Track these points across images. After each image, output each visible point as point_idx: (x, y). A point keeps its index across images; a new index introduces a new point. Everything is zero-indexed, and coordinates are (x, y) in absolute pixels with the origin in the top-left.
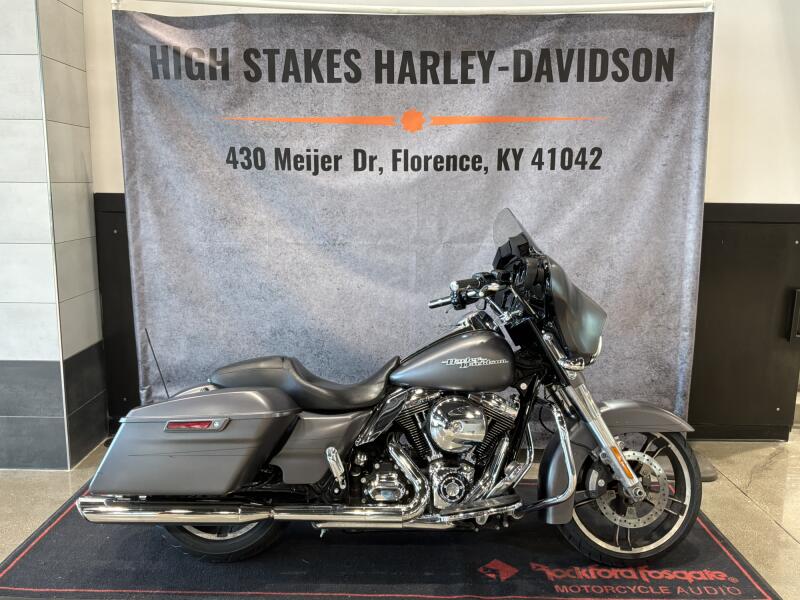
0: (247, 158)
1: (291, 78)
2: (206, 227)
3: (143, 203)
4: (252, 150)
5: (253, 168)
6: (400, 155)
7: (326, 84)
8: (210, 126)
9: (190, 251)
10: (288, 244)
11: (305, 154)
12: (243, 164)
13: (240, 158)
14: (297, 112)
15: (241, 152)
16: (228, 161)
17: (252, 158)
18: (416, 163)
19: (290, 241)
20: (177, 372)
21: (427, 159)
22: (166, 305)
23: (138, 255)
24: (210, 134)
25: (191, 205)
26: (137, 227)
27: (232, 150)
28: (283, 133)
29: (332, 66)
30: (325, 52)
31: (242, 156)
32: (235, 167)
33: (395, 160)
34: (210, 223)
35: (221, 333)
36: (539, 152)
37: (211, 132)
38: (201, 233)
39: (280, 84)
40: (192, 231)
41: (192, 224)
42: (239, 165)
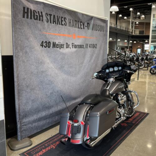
0: (46, 44)
1: (54, 23)
2: (37, 65)
3: (20, 59)
4: (48, 42)
5: (47, 47)
6: (73, 44)
7: (61, 25)
8: (38, 34)
9: (32, 73)
10: (53, 68)
11: (58, 44)
12: (45, 46)
13: (44, 44)
14: (56, 32)
15: (45, 43)
16: (41, 45)
17: (47, 44)
18: (76, 46)
19: (54, 67)
20: (28, 112)
21: (77, 45)
22: (26, 92)
23: (18, 77)
24: (37, 37)
25: (33, 59)
26: (18, 67)
27: (43, 42)
28: (54, 38)
29: (62, 21)
30: (60, 17)
31: (45, 44)
32: (42, 47)
33: (72, 46)
34: (38, 64)
35: (40, 97)
36: (90, 44)
37: (38, 36)
38: (35, 67)
39: (53, 24)
40: (33, 67)
41: (33, 65)
42: (44, 47)
